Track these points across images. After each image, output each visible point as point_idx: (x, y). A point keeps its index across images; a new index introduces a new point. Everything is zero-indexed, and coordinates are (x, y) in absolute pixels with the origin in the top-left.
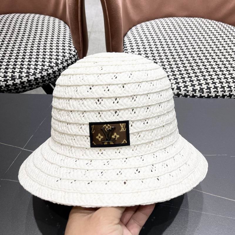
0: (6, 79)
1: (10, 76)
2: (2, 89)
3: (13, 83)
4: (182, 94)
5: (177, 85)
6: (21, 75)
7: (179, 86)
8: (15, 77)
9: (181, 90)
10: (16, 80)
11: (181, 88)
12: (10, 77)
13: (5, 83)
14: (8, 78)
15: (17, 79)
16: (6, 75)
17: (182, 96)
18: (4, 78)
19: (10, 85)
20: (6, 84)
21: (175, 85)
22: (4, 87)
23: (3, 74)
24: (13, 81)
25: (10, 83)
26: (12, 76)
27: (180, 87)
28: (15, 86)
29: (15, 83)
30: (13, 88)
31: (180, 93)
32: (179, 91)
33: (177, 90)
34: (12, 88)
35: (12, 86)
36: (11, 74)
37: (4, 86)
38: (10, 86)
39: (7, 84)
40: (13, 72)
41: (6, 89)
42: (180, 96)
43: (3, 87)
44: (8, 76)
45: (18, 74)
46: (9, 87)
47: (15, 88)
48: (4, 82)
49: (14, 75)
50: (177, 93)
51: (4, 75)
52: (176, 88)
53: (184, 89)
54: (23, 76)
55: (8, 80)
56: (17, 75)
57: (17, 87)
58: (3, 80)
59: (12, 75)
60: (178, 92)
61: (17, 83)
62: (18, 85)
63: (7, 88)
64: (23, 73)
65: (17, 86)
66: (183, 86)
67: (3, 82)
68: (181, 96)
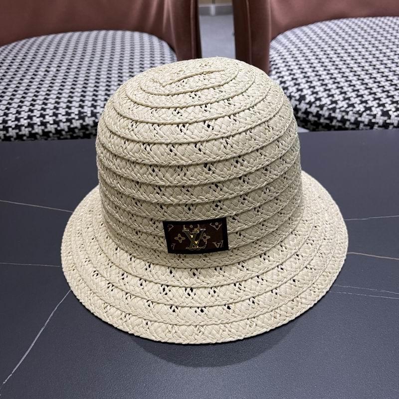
0: (70, 117)
1: (77, 113)
2: (62, 135)
3: (81, 124)
4: (393, 124)
5: (381, 108)
6: (95, 111)
7: (385, 109)
8: (85, 114)
9: (391, 116)
10: (87, 119)
11: (390, 113)
12: (76, 115)
13: (68, 124)
14: (73, 116)
15: (89, 117)
16: (70, 111)
17: (394, 127)
18: (67, 117)
19: (76, 128)
20: (69, 127)
21: (378, 109)
22: (66, 132)
23: (64, 110)
24: (81, 121)
25: (77, 124)
26: (80, 113)
27: (388, 111)
28: (84, 131)
29: (84, 124)
30: (81, 134)
31: (388, 121)
32: (386, 118)
33: (382, 118)
34: (78, 134)
35: (80, 130)
36: (77, 109)
37: (66, 129)
38: (76, 131)
39: (72, 126)
40: (81, 107)
41: (69, 137)
42: (388, 127)
43: (64, 133)
44: (73, 113)
45: (90, 109)
46: (75, 133)
47: (84, 133)
48: (65, 124)
49: (82, 110)
50: (383, 122)
51: (67, 112)
52: (380, 113)
53: (396, 114)
54: (98, 113)
55: (74, 118)
56: (87, 110)
57: (87, 132)
58: (64, 120)
59: (79, 111)
60: (386, 121)
61: (88, 125)
62: (89, 128)
63: (71, 133)
64: (98, 107)
65: (87, 130)
66: (394, 109)
67: (64, 122)
68: (391, 127)
